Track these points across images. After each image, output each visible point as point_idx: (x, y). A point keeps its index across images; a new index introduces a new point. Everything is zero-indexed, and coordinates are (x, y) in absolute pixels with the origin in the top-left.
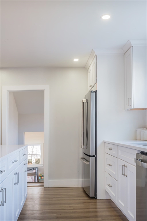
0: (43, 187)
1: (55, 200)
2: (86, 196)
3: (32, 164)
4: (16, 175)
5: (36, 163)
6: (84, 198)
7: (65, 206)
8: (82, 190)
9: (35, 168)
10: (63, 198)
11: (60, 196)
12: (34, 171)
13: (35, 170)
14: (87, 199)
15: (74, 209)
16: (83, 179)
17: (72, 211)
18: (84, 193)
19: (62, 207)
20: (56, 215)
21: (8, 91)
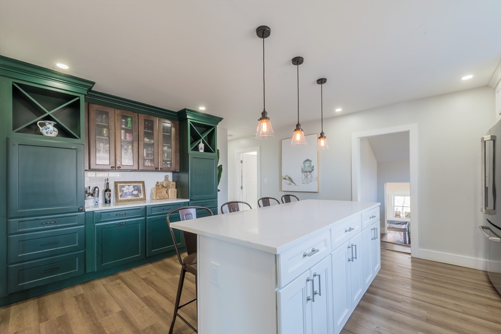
0: (410, 256)
1: (428, 283)
2: (494, 292)
3: (400, 217)
4: (351, 248)
5: (406, 216)
6: (488, 296)
7: (447, 300)
8: (484, 278)
9: (406, 223)
10: (442, 282)
11: (437, 279)
12: (403, 227)
13: (404, 225)
14: (497, 298)
15: (464, 313)
16: (486, 257)
17: (459, 315)
18: (490, 285)
19: (440, 300)
20: (425, 312)
21: (358, 138)
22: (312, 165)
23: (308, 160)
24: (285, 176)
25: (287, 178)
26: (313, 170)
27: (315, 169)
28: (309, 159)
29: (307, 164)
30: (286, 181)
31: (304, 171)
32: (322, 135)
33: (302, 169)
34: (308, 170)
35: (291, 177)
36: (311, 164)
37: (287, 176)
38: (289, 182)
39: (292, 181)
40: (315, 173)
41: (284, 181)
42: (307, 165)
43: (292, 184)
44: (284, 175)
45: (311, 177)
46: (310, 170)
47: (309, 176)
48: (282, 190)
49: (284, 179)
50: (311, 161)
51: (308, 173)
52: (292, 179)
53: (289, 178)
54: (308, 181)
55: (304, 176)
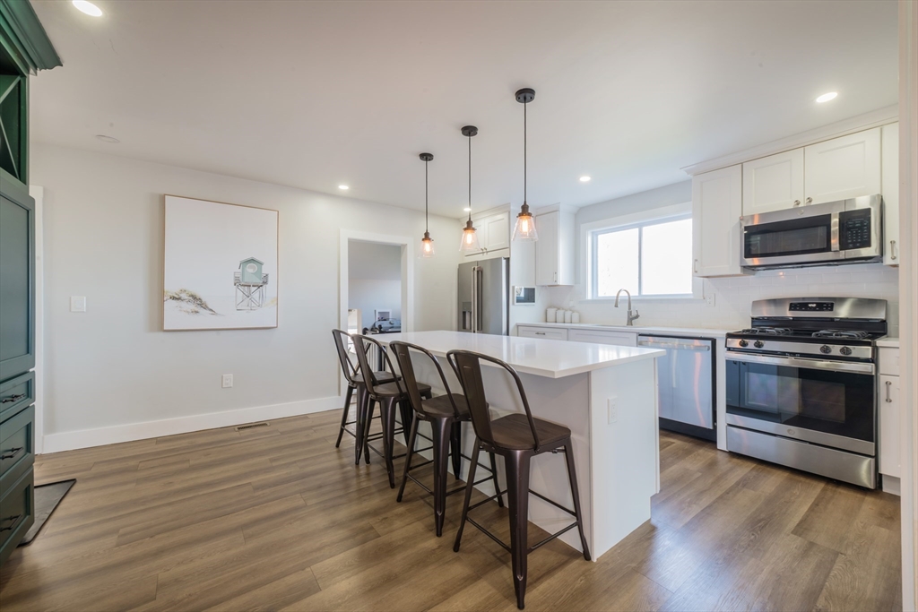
22: (265, 271)
23: (252, 260)
24: (177, 291)
25: (183, 296)
26: (265, 283)
27: (272, 280)
28: (257, 258)
29: (250, 269)
30: (183, 304)
31: (238, 283)
32: (427, 237)
33: (237, 279)
34: (251, 280)
35: (199, 294)
36: (260, 269)
37: (183, 291)
38: (192, 307)
39: (202, 305)
40: (270, 289)
41: (171, 303)
42: (251, 271)
43: (202, 311)
44: (171, 287)
45: (262, 297)
46: (260, 282)
47: (256, 296)
48: (165, 328)
49: (173, 298)
50: (262, 264)
51: (253, 289)
52: (203, 300)
53: (192, 296)
54: (253, 305)
55: (240, 294)
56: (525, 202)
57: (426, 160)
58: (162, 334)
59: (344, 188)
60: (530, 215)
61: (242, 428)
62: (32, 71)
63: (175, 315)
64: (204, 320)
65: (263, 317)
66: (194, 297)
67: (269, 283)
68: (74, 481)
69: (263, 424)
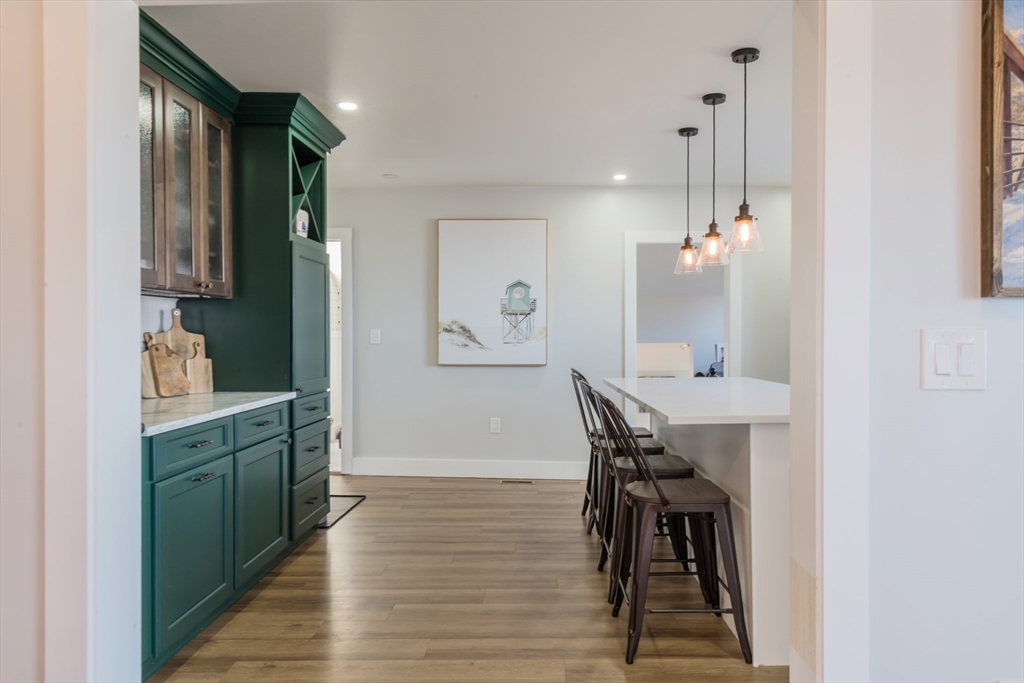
22: (532, 296)
23: (519, 284)
24: (449, 322)
25: (455, 327)
26: (533, 310)
27: (540, 306)
28: (524, 280)
29: (518, 294)
30: (454, 336)
31: (505, 312)
33: (504, 306)
34: (519, 308)
35: (469, 326)
36: (528, 293)
37: (454, 322)
38: (462, 339)
39: (471, 337)
40: (537, 317)
41: (443, 337)
42: (517, 296)
43: (471, 344)
44: (445, 319)
45: (529, 327)
46: (527, 309)
47: (523, 326)
48: (440, 363)
49: (446, 330)
50: (529, 287)
51: (521, 317)
52: (473, 332)
53: (462, 327)
54: (520, 337)
55: (507, 324)
56: (745, 200)
57: (688, 135)
58: (437, 368)
59: (620, 177)
60: (750, 218)
61: (506, 481)
62: (328, 154)
63: (450, 349)
64: (473, 355)
65: (531, 352)
66: (464, 329)
67: (537, 309)
68: (364, 497)
69: (528, 482)
